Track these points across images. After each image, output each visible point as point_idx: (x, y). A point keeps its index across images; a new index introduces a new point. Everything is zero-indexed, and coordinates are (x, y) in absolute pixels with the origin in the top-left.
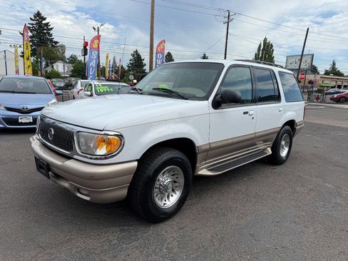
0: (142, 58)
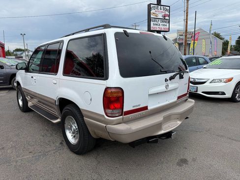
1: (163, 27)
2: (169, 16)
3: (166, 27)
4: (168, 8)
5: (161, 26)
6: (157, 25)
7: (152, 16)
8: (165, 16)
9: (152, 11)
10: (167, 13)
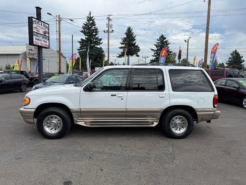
0: (241, 56)
1: (44, 43)
2: (49, 34)
3: (46, 43)
4: (48, 26)
5: (42, 42)
6: (38, 40)
7: (34, 30)
8: (45, 33)
9: (34, 25)
10: (47, 30)
